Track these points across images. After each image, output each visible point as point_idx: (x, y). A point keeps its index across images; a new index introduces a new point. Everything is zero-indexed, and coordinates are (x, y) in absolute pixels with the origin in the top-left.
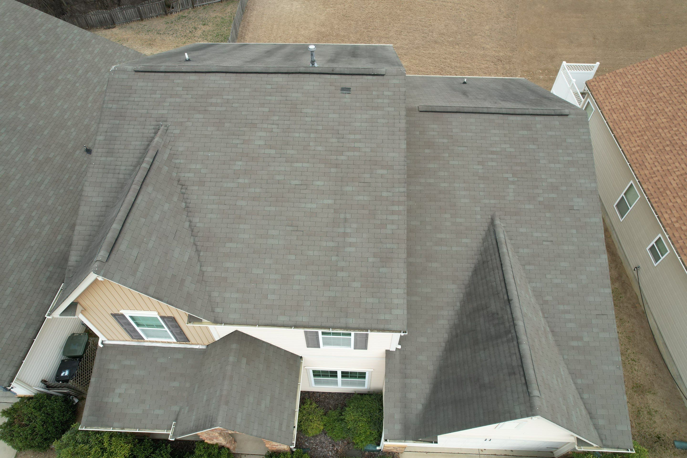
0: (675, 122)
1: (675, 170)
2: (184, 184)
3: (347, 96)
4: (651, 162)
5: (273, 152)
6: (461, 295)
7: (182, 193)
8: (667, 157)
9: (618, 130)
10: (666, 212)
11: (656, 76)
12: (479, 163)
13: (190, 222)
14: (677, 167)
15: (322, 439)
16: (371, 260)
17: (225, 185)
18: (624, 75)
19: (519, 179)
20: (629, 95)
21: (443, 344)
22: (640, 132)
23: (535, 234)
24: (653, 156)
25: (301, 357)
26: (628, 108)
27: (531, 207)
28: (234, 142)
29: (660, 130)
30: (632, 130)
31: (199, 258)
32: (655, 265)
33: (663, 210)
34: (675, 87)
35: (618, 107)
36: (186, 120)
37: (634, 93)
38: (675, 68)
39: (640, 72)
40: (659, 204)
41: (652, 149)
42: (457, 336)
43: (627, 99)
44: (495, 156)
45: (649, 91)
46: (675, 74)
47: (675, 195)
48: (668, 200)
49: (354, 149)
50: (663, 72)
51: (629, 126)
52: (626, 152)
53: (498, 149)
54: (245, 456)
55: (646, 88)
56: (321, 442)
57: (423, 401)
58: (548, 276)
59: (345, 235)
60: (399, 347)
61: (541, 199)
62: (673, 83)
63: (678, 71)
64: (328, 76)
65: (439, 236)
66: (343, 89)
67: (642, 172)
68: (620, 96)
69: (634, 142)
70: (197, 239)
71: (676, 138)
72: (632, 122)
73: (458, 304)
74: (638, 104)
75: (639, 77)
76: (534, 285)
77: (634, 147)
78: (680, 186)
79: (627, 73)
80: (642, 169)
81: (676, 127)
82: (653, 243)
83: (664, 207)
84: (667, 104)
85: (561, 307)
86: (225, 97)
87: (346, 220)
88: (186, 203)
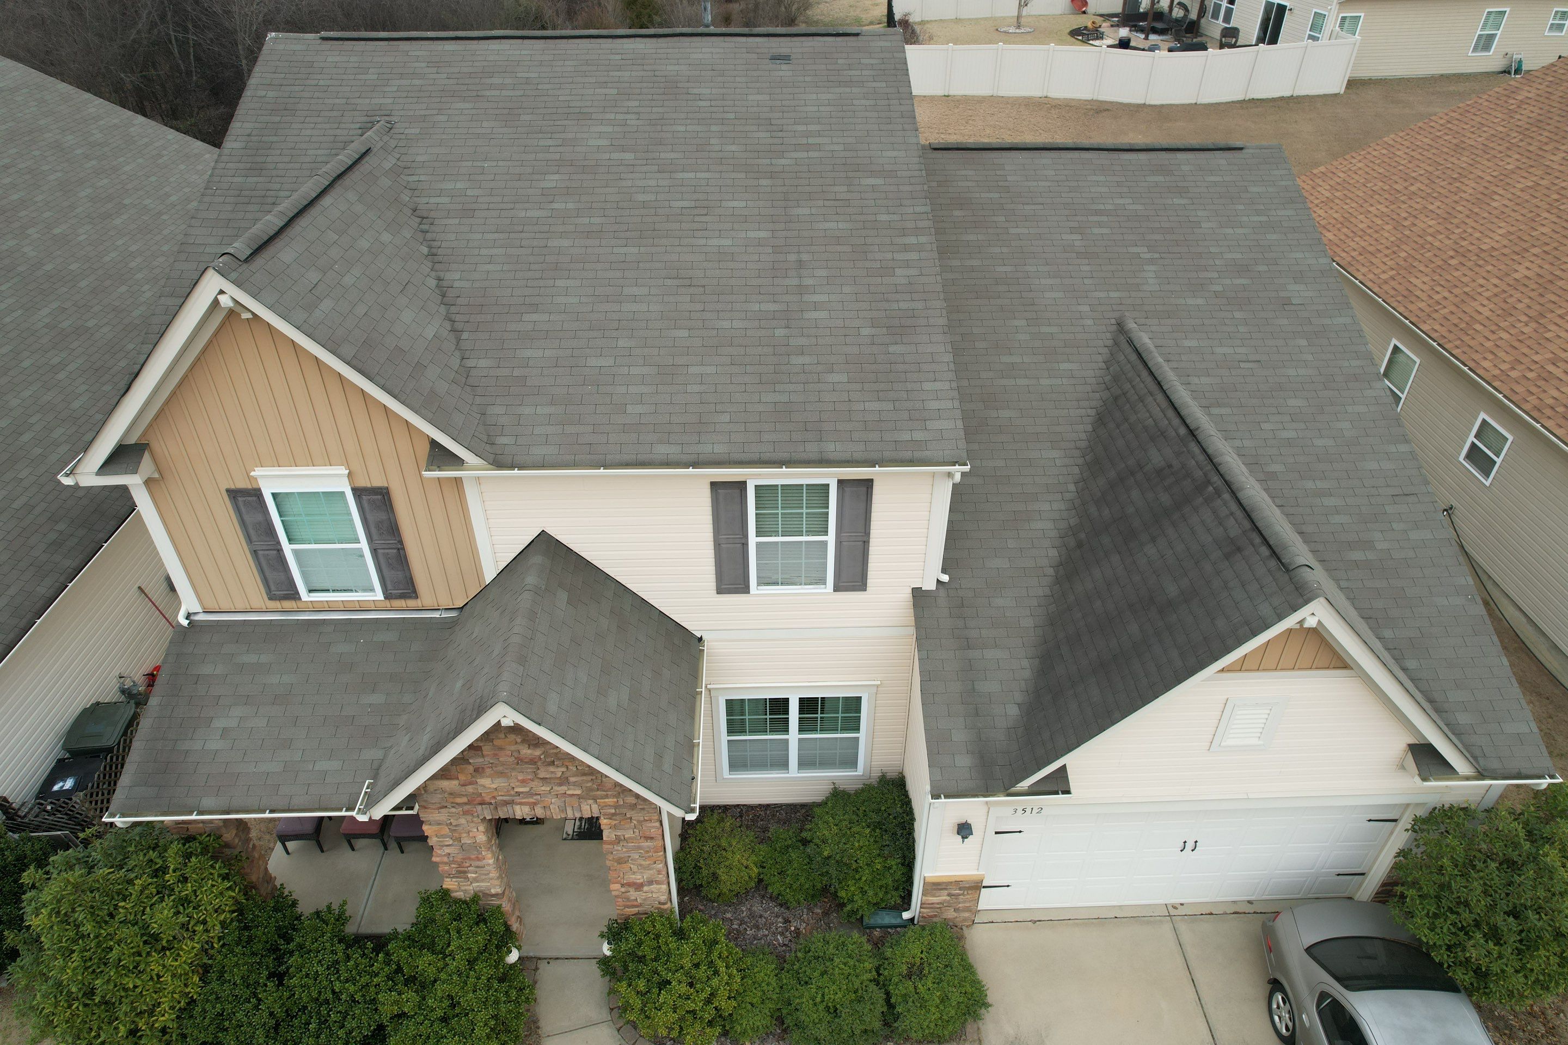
0: (1455, 221)
1: (1480, 290)
2: (425, 216)
3: (784, 67)
4: (1425, 287)
5: (629, 156)
6: (1076, 470)
7: (422, 232)
8: (1456, 274)
9: (1344, 255)
10: (1485, 359)
11: (1394, 164)
12: (1073, 230)
13: (439, 279)
14: (1482, 286)
15: (754, 908)
16: (865, 331)
17: (523, 214)
18: (1330, 175)
19: (1163, 255)
20: (1348, 201)
21: (1051, 571)
22: (1387, 248)
23: (1219, 350)
24: (1426, 279)
25: (700, 639)
26: (1353, 220)
27: (1200, 301)
28: (542, 143)
29: (1429, 239)
30: (1371, 249)
31: (458, 343)
32: (1487, 483)
33: (1477, 357)
34: (1437, 173)
35: (1333, 222)
36: (435, 112)
37: (1358, 196)
38: (1427, 147)
39: (1360, 165)
40: (1466, 349)
41: (1422, 268)
42: (1080, 545)
43: (1345, 207)
44: (1105, 219)
45: (1386, 187)
46: (1430, 156)
47: (1494, 328)
48: (1482, 340)
49: (808, 147)
50: (1405, 156)
51: (1363, 244)
52: (1369, 284)
53: (1109, 207)
54: (548, 963)
55: (1381, 184)
56: (752, 915)
57: (1019, 697)
58: (1265, 426)
59: (801, 290)
60: (945, 578)
61: (1219, 288)
62: (1429, 168)
63: (1434, 151)
64: (743, 39)
65: (1006, 359)
66: (774, 58)
67: (1411, 307)
68: (1331, 205)
69: (1381, 265)
70: (453, 309)
71: (1464, 243)
72: (1367, 238)
73: (1072, 487)
74: (1371, 209)
75: (1360, 172)
76: (1238, 443)
77: (1384, 272)
78: (1500, 312)
79: (1334, 171)
80: (1412, 302)
81: (1458, 227)
82: (1471, 438)
83: (1477, 351)
84: (1430, 199)
85: (1309, 484)
86: (519, 75)
87: (800, 264)
88: (430, 247)
